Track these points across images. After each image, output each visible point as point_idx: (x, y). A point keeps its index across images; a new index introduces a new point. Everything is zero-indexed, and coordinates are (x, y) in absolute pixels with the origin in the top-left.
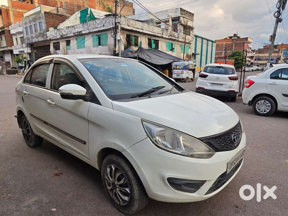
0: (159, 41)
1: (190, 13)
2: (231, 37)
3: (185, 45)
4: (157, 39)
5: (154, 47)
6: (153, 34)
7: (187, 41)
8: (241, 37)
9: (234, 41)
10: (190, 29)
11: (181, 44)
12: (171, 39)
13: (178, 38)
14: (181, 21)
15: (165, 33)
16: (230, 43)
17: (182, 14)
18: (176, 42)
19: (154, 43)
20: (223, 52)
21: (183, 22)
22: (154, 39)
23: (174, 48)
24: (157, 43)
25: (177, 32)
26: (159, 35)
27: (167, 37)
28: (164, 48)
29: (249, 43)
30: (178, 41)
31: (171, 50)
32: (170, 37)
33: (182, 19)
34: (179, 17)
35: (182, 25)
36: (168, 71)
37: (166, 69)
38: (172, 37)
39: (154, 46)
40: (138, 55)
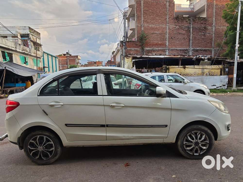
0: (12, 54)
1: (37, 32)
2: (64, 55)
3: (37, 59)
4: (10, 52)
5: (9, 60)
6: (6, 47)
7: (38, 56)
8: (72, 55)
9: (68, 58)
10: (38, 46)
11: (33, 58)
12: (24, 53)
13: (30, 52)
14: (30, 38)
15: (18, 47)
16: (64, 59)
17: (31, 32)
18: (28, 56)
19: (8, 56)
20: (61, 66)
21: (32, 39)
22: (7, 52)
23: (27, 62)
24: (10, 56)
25: (28, 47)
26: (13, 49)
27: (21, 51)
28: (19, 61)
29: (79, 60)
30: (31, 55)
31: (25, 63)
32: (23, 52)
33: (31, 36)
34: (28, 34)
35: (32, 41)
36: (30, 82)
37: (28, 81)
38: (25, 52)
39: (8, 58)
40: (5, 68)
